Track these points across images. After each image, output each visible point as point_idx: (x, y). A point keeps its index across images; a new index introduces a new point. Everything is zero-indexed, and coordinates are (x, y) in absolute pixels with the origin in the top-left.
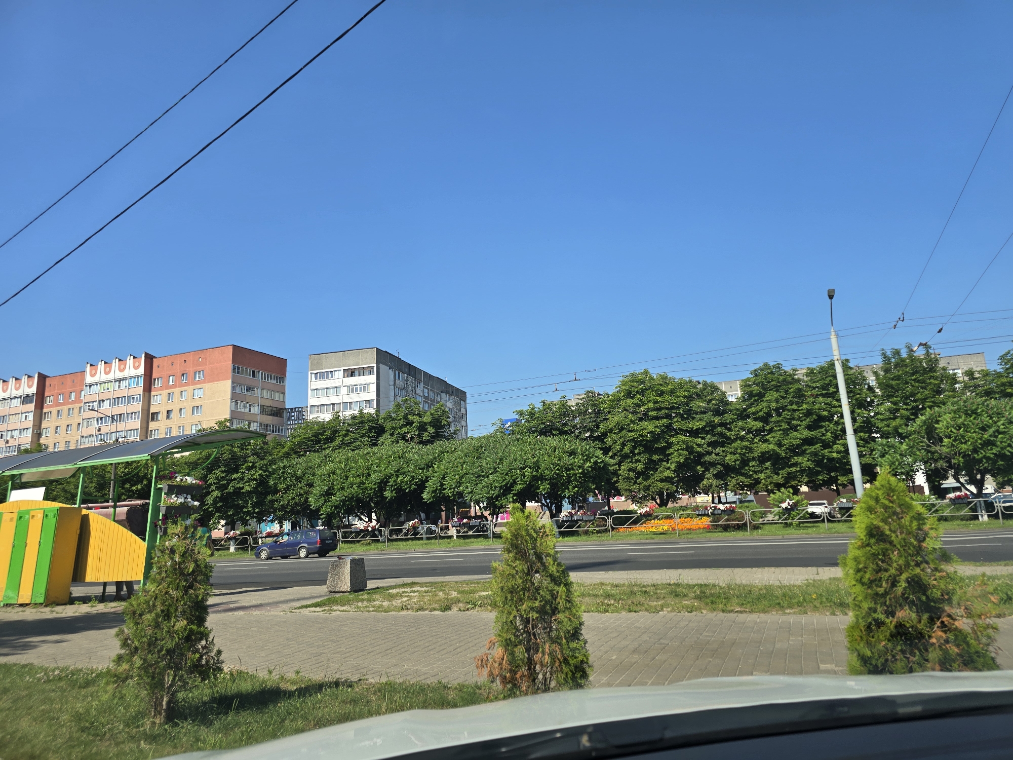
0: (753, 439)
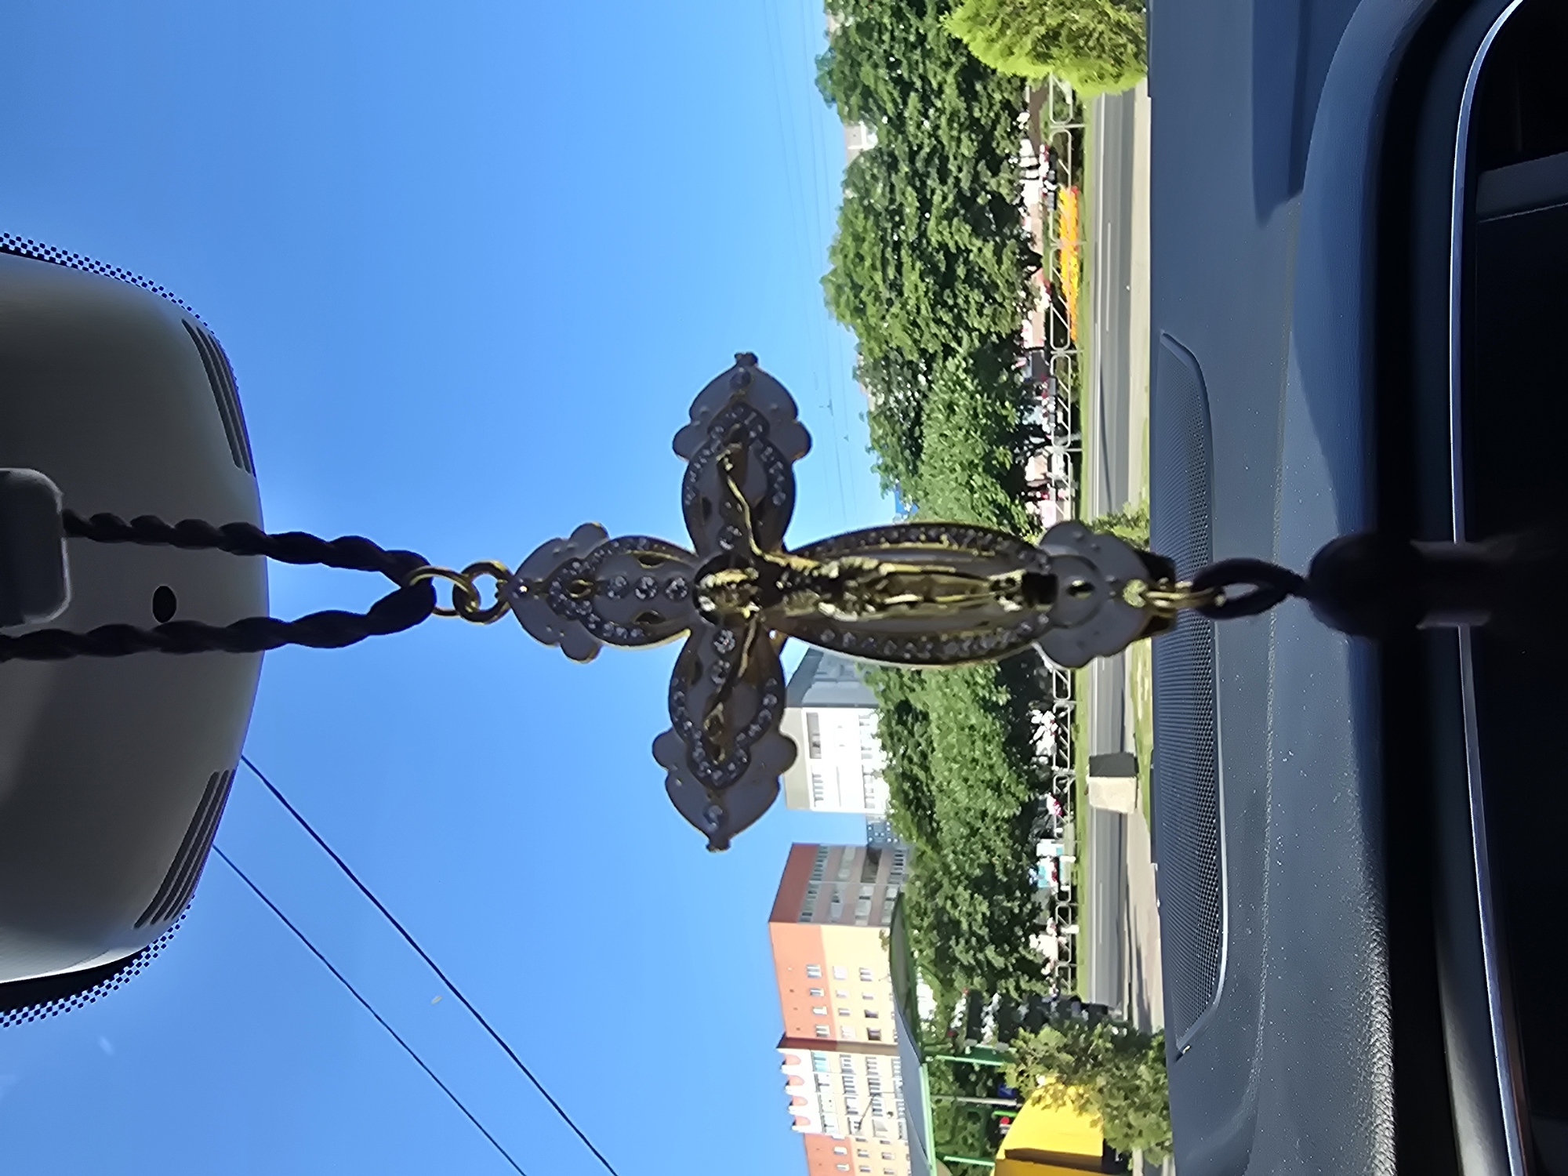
0: (937, 110)
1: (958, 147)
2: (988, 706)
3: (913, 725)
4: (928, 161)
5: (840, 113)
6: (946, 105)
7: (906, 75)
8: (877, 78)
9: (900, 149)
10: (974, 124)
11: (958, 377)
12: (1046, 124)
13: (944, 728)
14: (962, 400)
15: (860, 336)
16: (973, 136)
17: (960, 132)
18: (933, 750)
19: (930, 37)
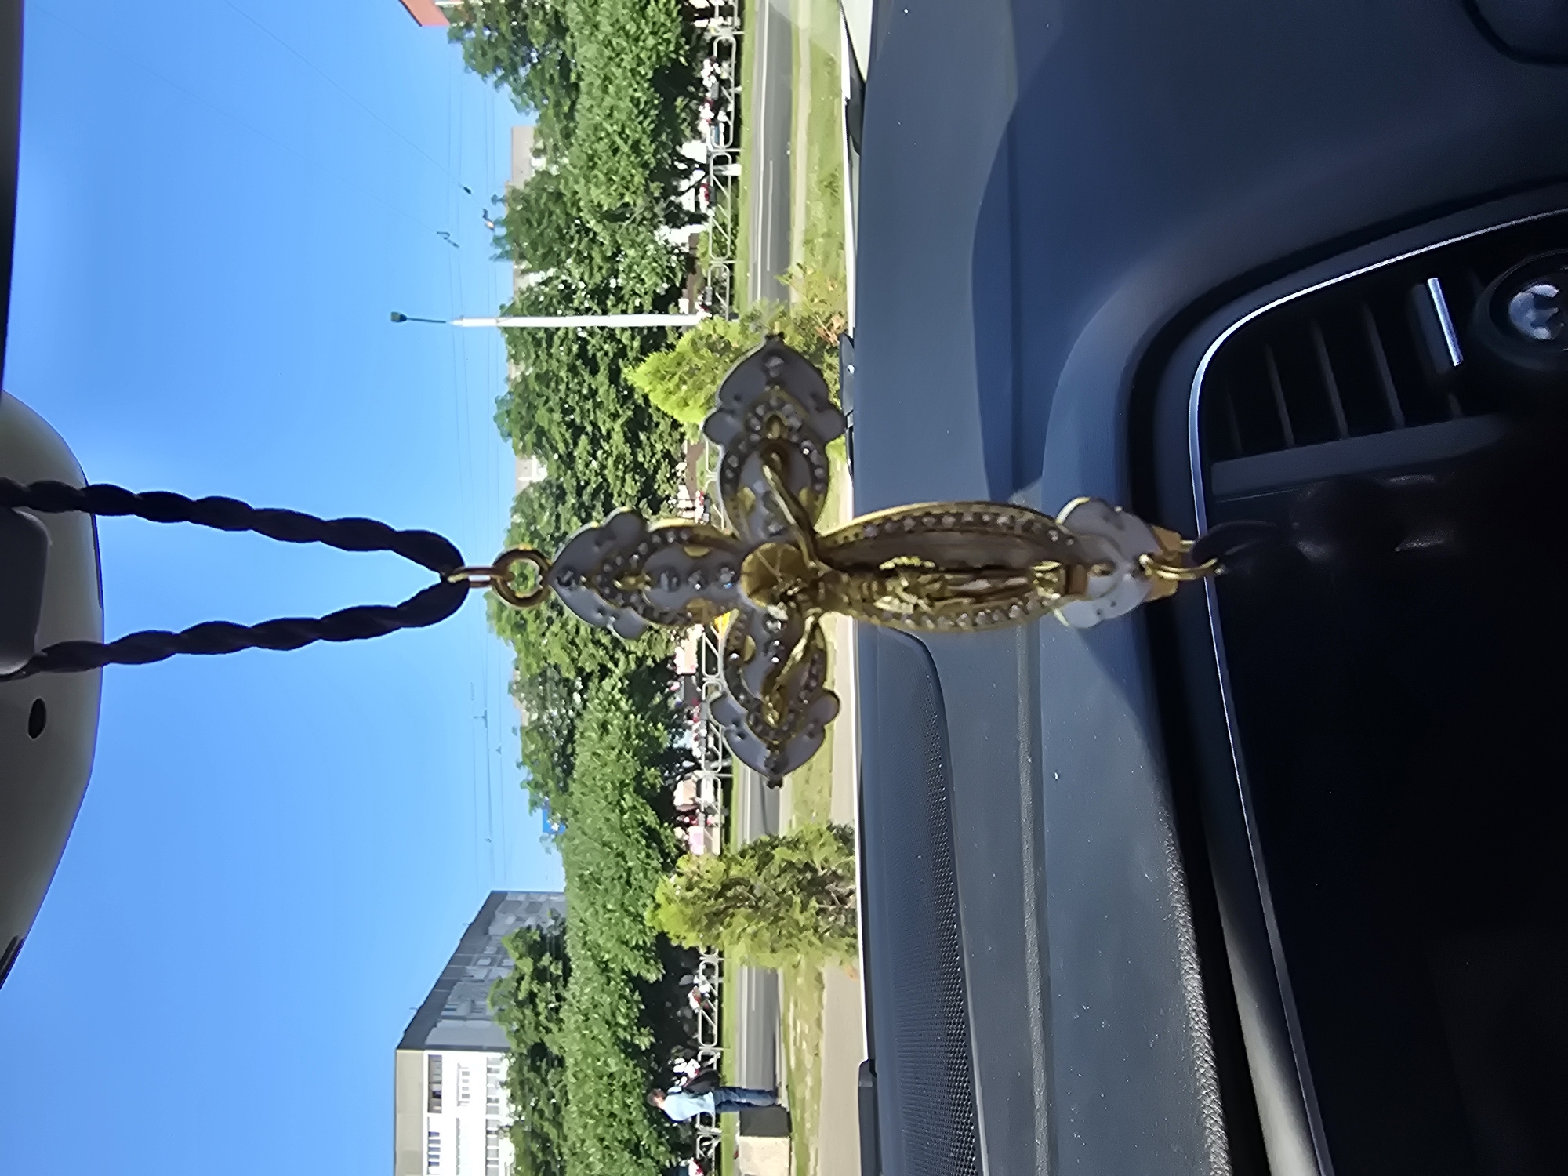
1: (623, 486)
2: (630, 1050)
3: (547, 1072)
4: (594, 495)
5: (515, 447)
6: (613, 449)
7: (578, 421)
8: (551, 421)
9: (569, 483)
10: (638, 467)
11: (613, 697)
12: (702, 473)
13: (580, 1076)
14: (616, 719)
15: (519, 651)
16: (637, 477)
17: (625, 473)
18: (568, 1102)
19: (601, 391)
